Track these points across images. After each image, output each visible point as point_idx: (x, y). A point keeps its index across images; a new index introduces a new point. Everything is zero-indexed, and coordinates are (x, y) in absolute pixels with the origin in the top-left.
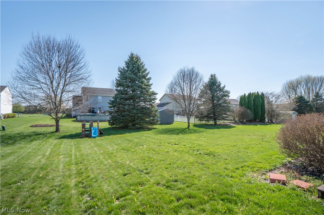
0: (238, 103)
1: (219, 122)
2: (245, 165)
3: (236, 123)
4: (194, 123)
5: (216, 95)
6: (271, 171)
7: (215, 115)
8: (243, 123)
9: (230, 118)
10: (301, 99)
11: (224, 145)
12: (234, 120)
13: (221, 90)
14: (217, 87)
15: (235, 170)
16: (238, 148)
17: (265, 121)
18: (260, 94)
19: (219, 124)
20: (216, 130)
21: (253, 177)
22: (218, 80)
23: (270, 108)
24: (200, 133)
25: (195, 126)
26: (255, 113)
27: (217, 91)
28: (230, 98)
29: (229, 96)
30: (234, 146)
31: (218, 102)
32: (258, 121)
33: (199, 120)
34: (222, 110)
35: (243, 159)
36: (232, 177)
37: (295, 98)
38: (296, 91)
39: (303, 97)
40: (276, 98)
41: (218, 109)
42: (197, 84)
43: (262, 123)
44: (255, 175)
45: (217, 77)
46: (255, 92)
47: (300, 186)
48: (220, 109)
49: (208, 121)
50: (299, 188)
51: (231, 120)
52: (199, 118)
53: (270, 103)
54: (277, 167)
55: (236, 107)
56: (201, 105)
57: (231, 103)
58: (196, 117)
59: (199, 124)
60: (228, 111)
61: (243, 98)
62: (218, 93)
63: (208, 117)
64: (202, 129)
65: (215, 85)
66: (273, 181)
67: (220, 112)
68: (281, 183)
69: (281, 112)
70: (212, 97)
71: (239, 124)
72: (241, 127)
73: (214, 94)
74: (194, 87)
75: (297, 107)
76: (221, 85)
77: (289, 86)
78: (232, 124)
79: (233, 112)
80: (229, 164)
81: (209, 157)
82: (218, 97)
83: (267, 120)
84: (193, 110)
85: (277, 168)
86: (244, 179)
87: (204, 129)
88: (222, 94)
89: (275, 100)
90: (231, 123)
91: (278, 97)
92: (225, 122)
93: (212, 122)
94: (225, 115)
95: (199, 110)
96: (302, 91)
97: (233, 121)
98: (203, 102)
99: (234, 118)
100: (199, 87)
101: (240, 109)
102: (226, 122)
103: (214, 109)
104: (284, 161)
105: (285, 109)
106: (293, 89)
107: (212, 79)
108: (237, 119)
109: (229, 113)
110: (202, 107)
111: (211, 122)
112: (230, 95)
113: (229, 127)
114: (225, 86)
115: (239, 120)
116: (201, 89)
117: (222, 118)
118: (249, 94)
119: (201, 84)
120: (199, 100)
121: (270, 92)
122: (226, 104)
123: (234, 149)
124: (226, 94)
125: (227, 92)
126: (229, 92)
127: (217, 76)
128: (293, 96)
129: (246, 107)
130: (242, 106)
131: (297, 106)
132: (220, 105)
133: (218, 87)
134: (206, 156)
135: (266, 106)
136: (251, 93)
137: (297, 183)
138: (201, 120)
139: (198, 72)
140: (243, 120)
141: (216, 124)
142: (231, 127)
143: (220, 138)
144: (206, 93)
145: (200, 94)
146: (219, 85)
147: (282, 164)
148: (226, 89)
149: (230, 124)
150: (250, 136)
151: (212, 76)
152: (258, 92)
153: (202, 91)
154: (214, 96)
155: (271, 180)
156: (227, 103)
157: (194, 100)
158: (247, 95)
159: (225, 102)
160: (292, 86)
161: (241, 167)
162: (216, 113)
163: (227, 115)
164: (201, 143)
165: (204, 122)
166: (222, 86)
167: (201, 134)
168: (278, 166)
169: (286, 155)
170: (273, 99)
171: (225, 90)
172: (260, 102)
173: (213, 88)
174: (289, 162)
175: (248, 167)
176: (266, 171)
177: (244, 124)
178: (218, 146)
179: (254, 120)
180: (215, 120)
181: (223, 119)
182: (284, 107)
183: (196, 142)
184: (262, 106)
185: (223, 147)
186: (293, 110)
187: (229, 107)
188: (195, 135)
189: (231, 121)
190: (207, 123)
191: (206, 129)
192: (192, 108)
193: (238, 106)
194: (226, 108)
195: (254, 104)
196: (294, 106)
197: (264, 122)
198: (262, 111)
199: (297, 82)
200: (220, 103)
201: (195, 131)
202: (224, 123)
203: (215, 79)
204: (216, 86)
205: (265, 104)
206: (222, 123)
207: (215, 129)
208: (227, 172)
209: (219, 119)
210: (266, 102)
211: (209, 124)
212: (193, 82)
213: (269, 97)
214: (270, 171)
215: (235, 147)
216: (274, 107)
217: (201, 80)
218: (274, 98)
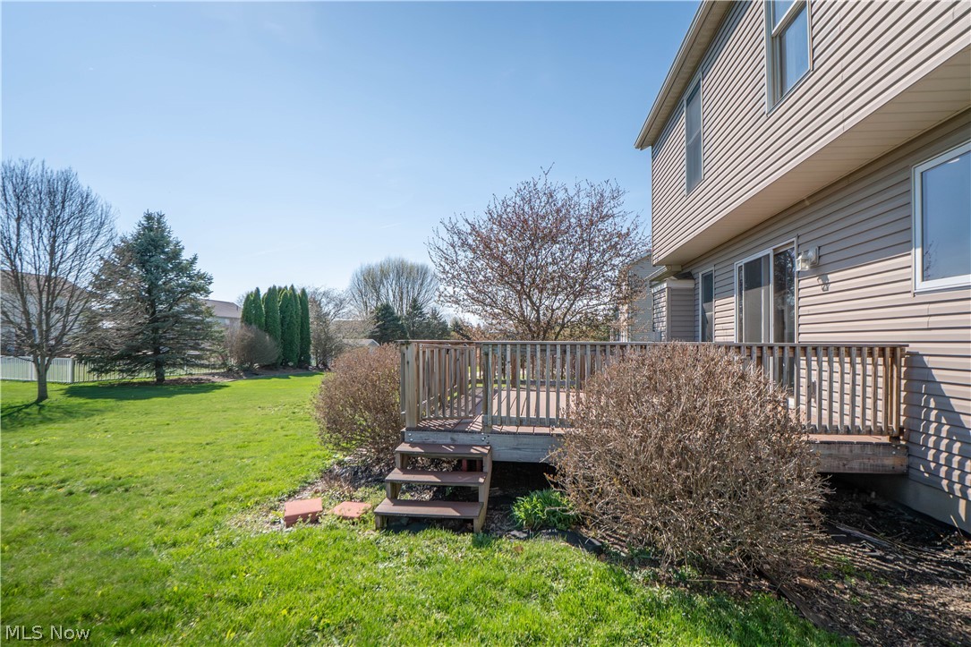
0: (239, 315)
1: (171, 375)
2: (224, 498)
3: (230, 373)
4: (69, 381)
5: (164, 283)
6: (292, 495)
7: (157, 351)
8: (250, 374)
9: (212, 360)
10: (385, 313)
11: (176, 445)
12: (224, 364)
13: (183, 269)
14: (169, 259)
15: (190, 519)
16: (219, 448)
17: (309, 364)
18: (299, 292)
19: (175, 380)
20: (157, 403)
21: (241, 527)
22: (173, 236)
23: (321, 332)
24: (93, 415)
25: (74, 391)
26: (286, 344)
27: (166, 272)
28: (211, 297)
29: (208, 292)
30: (207, 444)
31: (171, 308)
32: (292, 367)
33: (94, 370)
34: (185, 334)
35: (222, 479)
36: (174, 545)
37: (376, 308)
38: (378, 292)
39: (390, 307)
40: (336, 305)
41: (172, 332)
42: (86, 236)
43: (301, 371)
44: (249, 518)
45: (168, 224)
46: (286, 287)
47: (347, 515)
48: (178, 331)
49: (131, 372)
50: (344, 521)
51: (213, 367)
52: (94, 361)
53: (322, 317)
54: (309, 480)
55: (231, 327)
56: (104, 316)
57: (215, 312)
58: (81, 359)
59: (96, 384)
60: (203, 339)
61: (252, 300)
62: (171, 279)
63: (131, 357)
64: (100, 403)
65: (159, 251)
66: (291, 521)
67: (178, 343)
68: (309, 520)
69: (345, 341)
70: (149, 291)
71: (241, 377)
72: (244, 384)
73: (157, 279)
74: (71, 247)
75: (377, 330)
76: (183, 254)
77: (365, 279)
78: (216, 379)
79: (220, 340)
80: (175, 506)
81: (103, 498)
82: (170, 291)
83: (314, 363)
84: (63, 334)
85: (309, 483)
86: (212, 542)
87: (111, 402)
88: (183, 283)
89: (333, 311)
90: (213, 375)
91: (340, 304)
92: (191, 374)
93: (145, 376)
94: (196, 349)
95: (93, 334)
96: (389, 294)
97: (219, 368)
98: (111, 306)
99: (225, 358)
100: (94, 248)
101: (243, 332)
102: (198, 373)
103: (155, 330)
104: (328, 463)
105: (356, 335)
106: (374, 286)
107: (150, 229)
108: (232, 362)
109: (206, 345)
110: (107, 324)
111: (143, 374)
112: (211, 288)
113: (208, 386)
114: (195, 258)
115: (241, 364)
116: (102, 258)
117: (183, 359)
118: (270, 289)
119: (102, 240)
120: (92, 295)
121: (322, 290)
122: (197, 314)
123: (206, 454)
124: (201, 284)
125: (202, 279)
126: (210, 279)
127: (169, 222)
128: (373, 304)
129: (260, 326)
130: (251, 324)
131: (378, 327)
132: (177, 318)
133: (172, 259)
134: (94, 496)
135: (313, 326)
136: (274, 287)
137: (340, 511)
138: (100, 371)
139: (93, 195)
140: (252, 364)
141: (163, 380)
142: (213, 387)
143: (166, 427)
144: (125, 274)
145: (97, 277)
146: (176, 254)
147: (322, 471)
148: (199, 267)
149: (210, 377)
150: (263, 408)
151: (149, 217)
152: (292, 286)
153: (107, 265)
154: (157, 286)
155: (287, 519)
156: (201, 312)
157: (71, 297)
158: (263, 292)
159: (195, 308)
160: (371, 281)
161: (212, 504)
162: (165, 345)
163: (202, 349)
164: (82, 453)
165: (113, 377)
166: (186, 256)
167: (97, 419)
168: (313, 475)
169: (331, 446)
170: (328, 308)
171: (196, 272)
172: (297, 315)
173: (152, 259)
174: (340, 463)
175: (235, 498)
176: (280, 500)
177: (255, 377)
178: (153, 455)
179: (281, 364)
180: (159, 366)
181: (188, 363)
182: (353, 329)
183: (64, 453)
184: (302, 326)
185: (168, 455)
186: (370, 338)
187: (209, 325)
188: (67, 425)
189: (215, 368)
190: (128, 379)
191: (121, 398)
192: (61, 324)
193: (238, 324)
194: (198, 330)
195: (283, 318)
196: (372, 327)
197: (307, 368)
198: (302, 339)
199: (382, 271)
200: (178, 311)
201: (69, 413)
202: (190, 377)
203: (163, 231)
204: (163, 252)
205: (311, 320)
206: (185, 377)
207: (154, 399)
208: (160, 533)
209: (174, 365)
210: (312, 315)
211: (135, 383)
212: (68, 229)
213: (320, 304)
214: (289, 496)
215: (208, 447)
216: (332, 328)
217: (102, 224)
218: (331, 306)
